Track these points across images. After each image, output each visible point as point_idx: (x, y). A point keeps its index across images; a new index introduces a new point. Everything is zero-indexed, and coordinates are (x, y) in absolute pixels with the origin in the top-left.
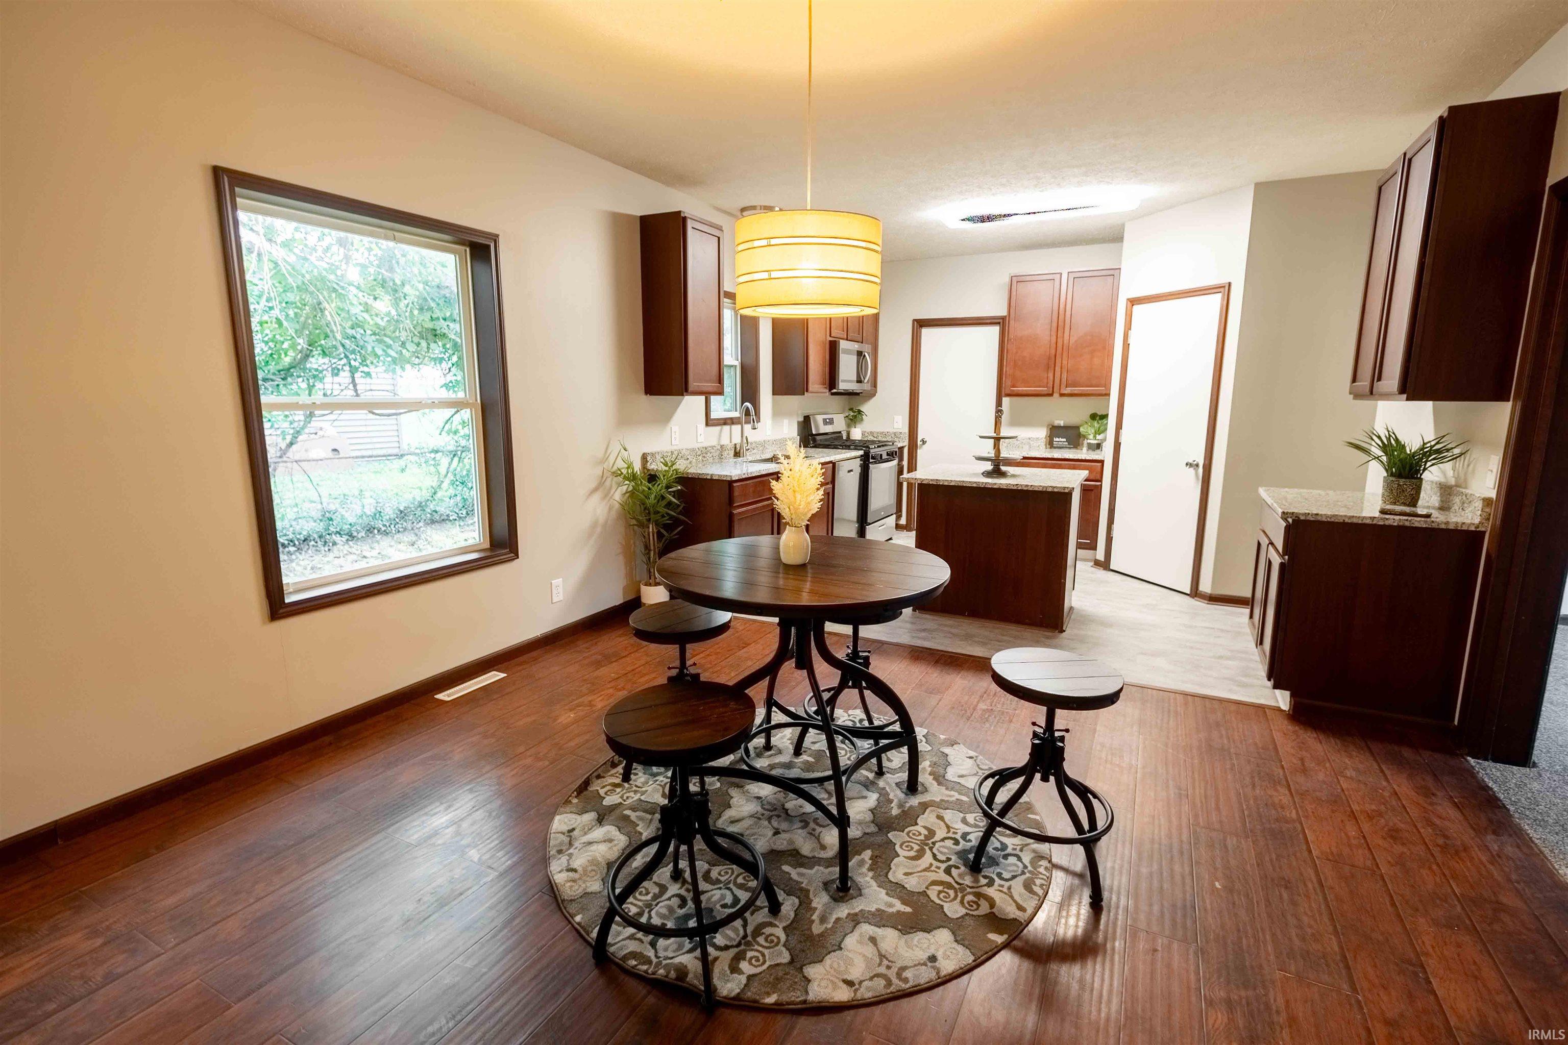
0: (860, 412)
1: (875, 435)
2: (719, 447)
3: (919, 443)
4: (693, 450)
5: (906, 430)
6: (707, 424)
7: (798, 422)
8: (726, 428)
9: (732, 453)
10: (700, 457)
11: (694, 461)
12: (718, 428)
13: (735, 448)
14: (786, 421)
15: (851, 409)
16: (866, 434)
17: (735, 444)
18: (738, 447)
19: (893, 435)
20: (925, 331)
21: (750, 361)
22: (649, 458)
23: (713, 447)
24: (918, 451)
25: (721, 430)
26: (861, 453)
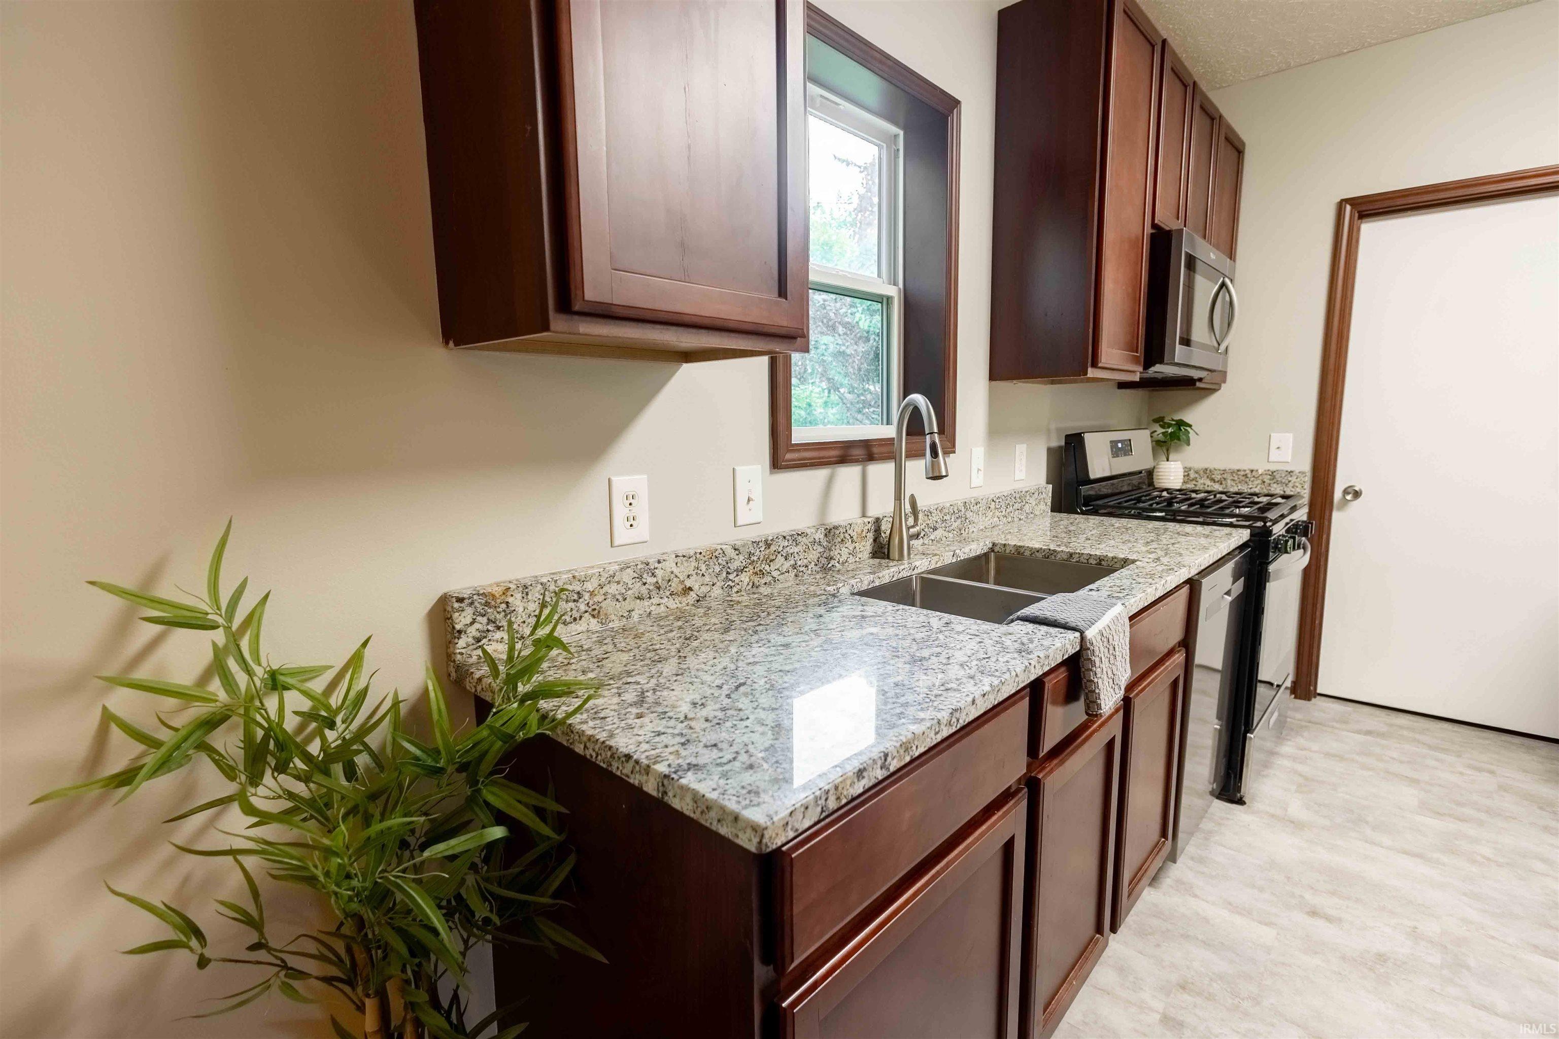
0: (1181, 424)
1: (1217, 477)
2: (820, 536)
3: (1338, 495)
4: (713, 555)
5: (1304, 464)
6: (777, 464)
7: (1050, 450)
8: (849, 474)
9: (867, 546)
10: (745, 578)
11: (717, 592)
12: (822, 474)
13: (878, 531)
14: (1021, 449)
15: (1160, 420)
16: (1192, 475)
17: (878, 521)
18: (885, 527)
19: (1267, 479)
20: (1370, 230)
21: (931, 285)
22: (462, 619)
23: (795, 537)
24: (1336, 516)
25: (829, 483)
26: (1244, 535)
